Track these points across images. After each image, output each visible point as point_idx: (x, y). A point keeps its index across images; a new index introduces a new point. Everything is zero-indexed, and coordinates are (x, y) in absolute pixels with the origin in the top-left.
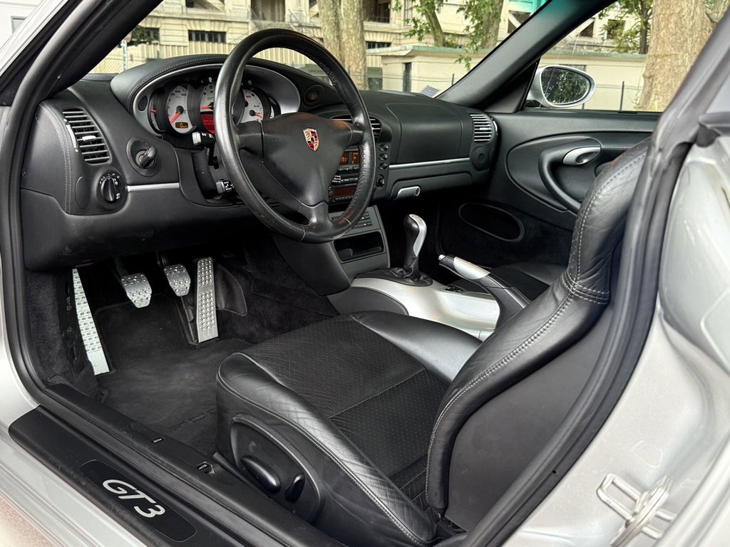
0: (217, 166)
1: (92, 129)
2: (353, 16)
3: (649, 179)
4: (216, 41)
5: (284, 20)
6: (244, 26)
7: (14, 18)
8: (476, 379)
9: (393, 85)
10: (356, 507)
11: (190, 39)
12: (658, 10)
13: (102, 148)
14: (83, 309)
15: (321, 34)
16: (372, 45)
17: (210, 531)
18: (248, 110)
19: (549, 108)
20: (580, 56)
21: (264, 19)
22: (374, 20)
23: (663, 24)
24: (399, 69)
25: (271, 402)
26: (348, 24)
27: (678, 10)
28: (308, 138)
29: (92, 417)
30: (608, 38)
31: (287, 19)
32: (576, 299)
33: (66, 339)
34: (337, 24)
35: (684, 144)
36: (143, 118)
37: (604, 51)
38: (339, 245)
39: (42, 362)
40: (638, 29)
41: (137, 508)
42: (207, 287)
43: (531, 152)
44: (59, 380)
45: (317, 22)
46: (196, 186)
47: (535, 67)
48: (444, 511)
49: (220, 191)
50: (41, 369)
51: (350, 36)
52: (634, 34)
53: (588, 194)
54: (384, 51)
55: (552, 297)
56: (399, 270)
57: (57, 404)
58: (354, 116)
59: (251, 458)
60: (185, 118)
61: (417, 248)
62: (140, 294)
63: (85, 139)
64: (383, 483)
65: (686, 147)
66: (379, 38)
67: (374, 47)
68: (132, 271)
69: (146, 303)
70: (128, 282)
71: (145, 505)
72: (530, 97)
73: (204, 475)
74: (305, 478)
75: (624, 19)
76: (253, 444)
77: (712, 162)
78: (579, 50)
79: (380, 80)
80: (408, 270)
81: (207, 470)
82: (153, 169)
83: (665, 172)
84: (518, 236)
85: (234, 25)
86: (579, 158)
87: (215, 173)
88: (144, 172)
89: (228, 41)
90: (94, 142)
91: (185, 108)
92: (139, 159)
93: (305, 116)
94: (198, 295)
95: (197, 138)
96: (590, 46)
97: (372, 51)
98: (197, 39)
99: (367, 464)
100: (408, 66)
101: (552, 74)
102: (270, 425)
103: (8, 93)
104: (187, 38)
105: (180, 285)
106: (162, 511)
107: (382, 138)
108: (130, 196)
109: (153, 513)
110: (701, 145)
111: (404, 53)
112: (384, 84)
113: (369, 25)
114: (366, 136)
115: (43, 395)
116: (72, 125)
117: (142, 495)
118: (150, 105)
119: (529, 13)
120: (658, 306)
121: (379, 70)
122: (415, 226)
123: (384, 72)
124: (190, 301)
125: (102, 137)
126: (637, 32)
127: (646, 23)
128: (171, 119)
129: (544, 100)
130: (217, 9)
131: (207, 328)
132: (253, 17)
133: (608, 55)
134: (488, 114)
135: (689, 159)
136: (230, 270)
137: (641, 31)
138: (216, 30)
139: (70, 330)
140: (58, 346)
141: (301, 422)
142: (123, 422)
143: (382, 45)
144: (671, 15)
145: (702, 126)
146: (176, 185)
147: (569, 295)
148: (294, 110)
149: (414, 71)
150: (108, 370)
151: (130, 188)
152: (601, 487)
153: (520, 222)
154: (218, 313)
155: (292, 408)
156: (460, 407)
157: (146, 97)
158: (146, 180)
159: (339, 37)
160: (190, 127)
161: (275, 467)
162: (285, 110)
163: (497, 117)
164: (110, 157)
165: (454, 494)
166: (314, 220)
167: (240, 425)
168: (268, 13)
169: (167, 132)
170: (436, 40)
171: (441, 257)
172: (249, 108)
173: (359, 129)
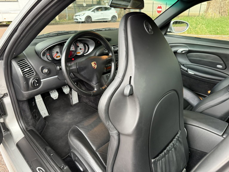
1: (28, 66)
28: (93, 65)
36: (45, 58)
44: (31, 127)
59: (77, 161)
60: (59, 54)
62: (55, 96)
63: (25, 70)
69: (57, 98)
70: (51, 93)
72: (168, 30)
76: (77, 158)
86: (182, 52)
88: (46, 75)
90: (28, 70)
91: (59, 52)
92: (44, 71)
94: (73, 92)
105: (66, 91)
108: (42, 83)
116: (21, 67)
125: (31, 68)
128: (54, 56)
129: (173, 31)
131: (75, 100)
139: (35, 110)
146: (57, 76)
150: (48, 115)
151: (42, 80)
157: (45, 53)
158: (47, 77)
160: (61, 57)
164: (35, 73)
166: (96, 89)
167: (73, 152)
172: (80, 47)
173: (110, 57)
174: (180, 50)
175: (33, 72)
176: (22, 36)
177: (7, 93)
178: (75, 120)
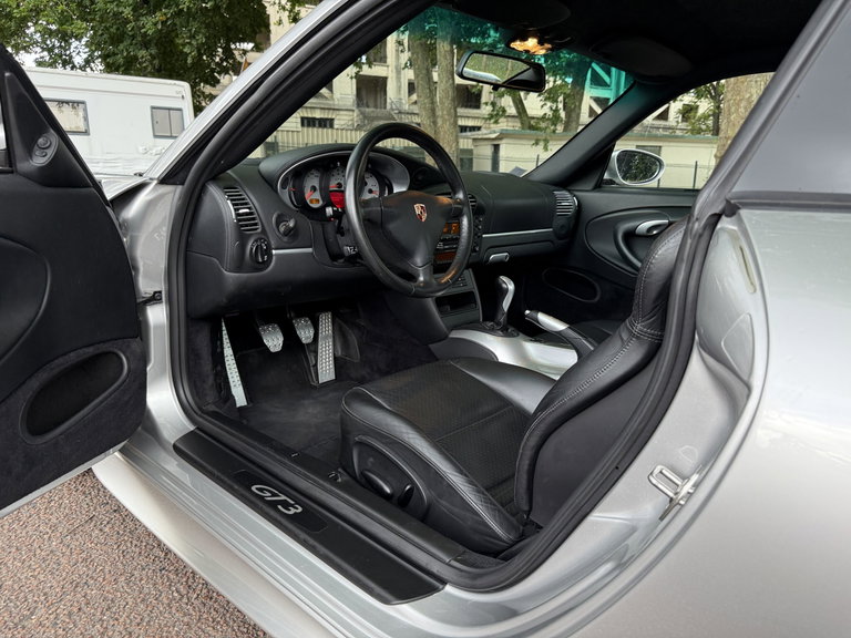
0: (343, 235)
1: (246, 204)
2: (447, 103)
3: (689, 241)
4: (325, 126)
5: (385, 108)
6: (351, 113)
7: (153, 108)
8: (557, 404)
9: (483, 165)
10: (456, 510)
11: (303, 125)
12: (729, 96)
13: (254, 219)
14: (228, 351)
15: (418, 120)
16: (464, 129)
17: (338, 525)
18: (367, 188)
19: (623, 186)
20: (656, 138)
21: (368, 107)
22: (466, 107)
23: (733, 109)
24: (488, 150)
25: (387, 425)
26: (443, 110)
27: (748, 95)
28: (418, 212)
29: (241, 436)
30: (683, 121)
31: (388, 107)
32: (638, 338)
33: (216, 375)
34: (433, 111)
35: (715, 214)
36: (285, 195)
37: (678, 133)
38: (440, 302)
39: (198, 394)
40: (711, 113)
41: (280, 507)
42: (326, 337)
43: (608, 224)
44: (212, 408)
45: (415, 109)
46: (325, 251)
47: (611, 150)
48: (528, 513)
49: (347, 254)
50: (197, 399)
51: (444, 121)
52: (706, 117)
53: (648, 255)
54: (476, 134)
55: (618, 338)
56: (490, 324)
57: (212, 426)
58: (455, 194)
59: (369, 471)
60: (317, 195)
61: (506, 304)
62: (274, 341)
63: (241, 211)
64: (479, 492)
65: (717, 217)
66: (470, 123)
67: (465, 131)
68: (268, 321)
69: (278, 349)
70: (265, 331)
71: (286, 505)
72: (606, 176)
73: (334, 481)
74: (414, 487)
75: (698, 103)
76: (371, 459)
77: (735, 228)
78: (654, 132)
79: (471, 160)
80: (498, 324)
81: (336, 478)
82: (292, 237)
83: (701, 236)
84: (595, 297)
85: (342, 112)
86: (649, 230)
87: (341, 240)
88: (285, 239)
89: (336, 127)
90: (246, 214)
91: (317, 187)
92: (282, 229)
93: (416, 193)
94: (320, 343)
95: (329, 211)
96: (665, 128)
97: (464, 134)
98: (309, 125)
99: (466, 475)
100: (496, 147)
101: (626, 156)
102: (386, 444)
103: (181, 175)
104: (299, 125)
105: (305, 335)
106: (300, 509)
107: (478, 211)
108: (274, 258)
109: (292, 511)
110: (727, 216)
111: (493, 136)
112: (474, 165)
113: (461, 111)
114: (465, 209)
115: (200, 420)
116: (232, 200)
117: (283, 497)
118: (290, 185)
119: (608, 99)
120: (696, 337)
121: (470, 151)
122: (504, 286)
123: (475, 152)
124: (312, 348)
125: (254, 210)
126: (709, 116)
127: (718, 107)
128: (306, 196)
129: (620, 179)
130: (326, 98)
131: (326, 371)
132: (358, 106)
133: (682, 137)
134: (569, 191)
135: (719, 226)
136: (346, 322)
137: (713, 115)
138: (326, 117)
139: (219, 368)
140: (211, 380)
141: (412, 441)
142: (266, 440)
143: (473, 129)
144: (741, 100)
145: (728, 202)
146: (310, 250)
147: (632, 335)
148: (404, 189)
149: (503, 152)
150: (246, 404)
151: (274, 252)
152: (651, 474)
153: (596, 285)
154: (335, 358)
155: (404, 430)
156: (543, 427)
157: (288, 178)
158: (287, 245)
159: (435, 123)
160: (321, 202)
161: (389, 478)
162: (396, 190)
163: (577, 193)
164: (260, 226)
165: (537, 498)
166: (422, 279)
167: (361, 444)
168: (371, 103)
169: (303, 207)
170: (522, 123)
171: (527, 312)
172: (369, 187)
173: (459, 203)
174: (645, 225)
175: (256, 224)
176: (265, 105)
177: (160, 292)
178: (332, 416)
